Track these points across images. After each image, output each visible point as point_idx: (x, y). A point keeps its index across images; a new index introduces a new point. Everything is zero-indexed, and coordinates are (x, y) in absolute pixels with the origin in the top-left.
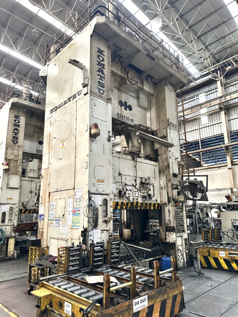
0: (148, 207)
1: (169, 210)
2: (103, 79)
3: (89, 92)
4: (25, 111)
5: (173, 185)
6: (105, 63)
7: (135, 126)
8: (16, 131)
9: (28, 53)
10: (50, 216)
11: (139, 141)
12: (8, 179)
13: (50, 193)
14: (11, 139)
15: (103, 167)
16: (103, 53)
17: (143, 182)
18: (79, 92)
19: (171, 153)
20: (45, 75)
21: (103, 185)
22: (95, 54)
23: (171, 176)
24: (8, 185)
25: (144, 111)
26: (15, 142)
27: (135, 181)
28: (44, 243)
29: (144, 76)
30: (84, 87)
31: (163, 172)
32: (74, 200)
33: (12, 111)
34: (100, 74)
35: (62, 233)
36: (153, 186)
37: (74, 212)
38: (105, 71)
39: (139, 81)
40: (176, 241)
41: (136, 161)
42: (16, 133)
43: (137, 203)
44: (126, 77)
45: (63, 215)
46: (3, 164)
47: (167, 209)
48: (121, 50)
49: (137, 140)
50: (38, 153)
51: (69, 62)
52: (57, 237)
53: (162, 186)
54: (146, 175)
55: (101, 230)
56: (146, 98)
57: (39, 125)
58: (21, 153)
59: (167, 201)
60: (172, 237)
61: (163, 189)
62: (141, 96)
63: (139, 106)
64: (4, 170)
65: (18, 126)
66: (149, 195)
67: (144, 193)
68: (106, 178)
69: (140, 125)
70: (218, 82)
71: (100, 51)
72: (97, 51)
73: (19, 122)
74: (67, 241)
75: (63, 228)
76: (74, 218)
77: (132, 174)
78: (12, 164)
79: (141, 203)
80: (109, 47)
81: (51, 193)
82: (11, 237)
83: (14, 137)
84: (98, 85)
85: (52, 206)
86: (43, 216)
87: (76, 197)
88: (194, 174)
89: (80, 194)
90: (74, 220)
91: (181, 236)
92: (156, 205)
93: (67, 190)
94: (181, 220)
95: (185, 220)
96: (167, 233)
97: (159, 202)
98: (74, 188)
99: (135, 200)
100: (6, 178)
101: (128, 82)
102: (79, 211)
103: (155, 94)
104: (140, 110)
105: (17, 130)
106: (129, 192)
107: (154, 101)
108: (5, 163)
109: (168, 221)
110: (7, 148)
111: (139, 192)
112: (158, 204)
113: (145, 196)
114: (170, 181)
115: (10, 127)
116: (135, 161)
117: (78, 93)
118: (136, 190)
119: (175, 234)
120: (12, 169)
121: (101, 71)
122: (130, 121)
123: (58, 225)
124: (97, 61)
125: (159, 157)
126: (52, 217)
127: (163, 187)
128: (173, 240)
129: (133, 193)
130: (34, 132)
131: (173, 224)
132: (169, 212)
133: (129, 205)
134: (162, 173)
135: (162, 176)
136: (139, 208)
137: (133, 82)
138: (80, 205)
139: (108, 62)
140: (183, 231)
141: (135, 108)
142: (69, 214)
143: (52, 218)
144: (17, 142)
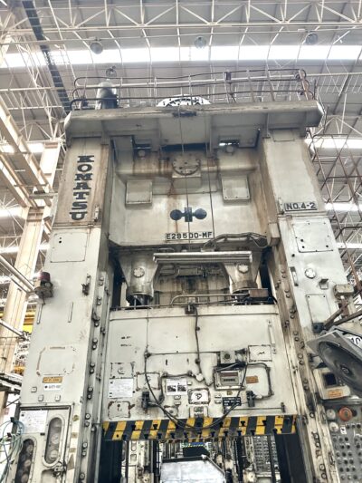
0: (243, 428)
2: (85, 196)
5: (311, 358)
6: (94, 170)
15: (64, 348)
16: (91, 158)
17: (222, 361)
19: (295, 273)
21: (58, 387)
22: (75, 166)
27: (197, 362)
34: (81, 190)
36: (267, 369)
38: (91, 182)
39: (204, 163)
43: (200, 420)
44: (170, 169)
54: (235, 345)
59: (305, 408)
62: (230, 183)
67: (229, 391)
68: (69, 370)
69: (225, 237)
71: (84, 159)
72: (79, 162)
77: (186, 349)
79: (215, 419)
84: (73, 209)
92: (279, 422)
97: (293, 411)
101: (175, 176)
106: (177, 393)
111: (211, 390)
112: (288, 418)
113: (234, 399)
116: (194, 316)
118: (202, 386)
121: (82, 185)
122: (200, 237)
124: (77, 175)
125: (279, 292)
129: (190, 394)
132: (317, 440)
133: (171, 426)
137: (187, 171)
139: (101, 166)
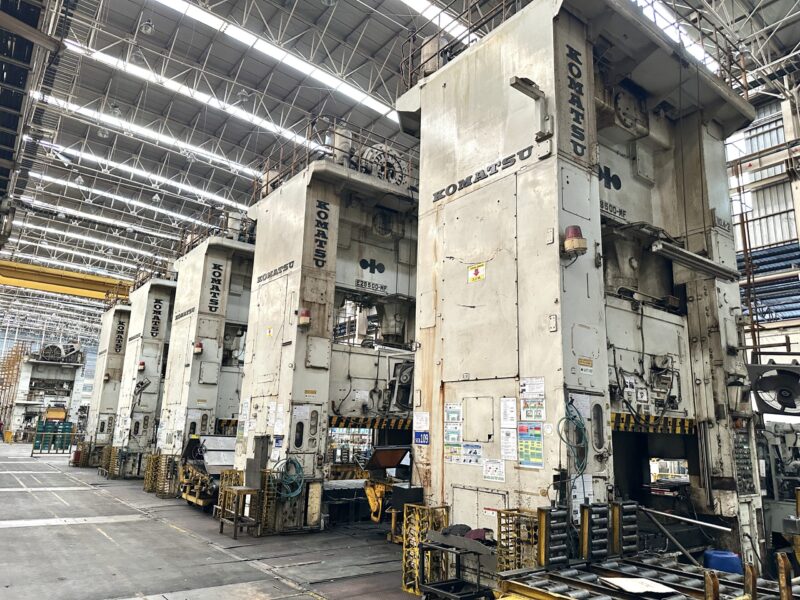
0: (670, 427)
1: (718, 437)
2: (581, 120)
3: (555, 151)
4: (339, 191)
5: (729, 375)
6: (583, 80)
7: (631, 226)
8: (321, 239)
9: (296, 46)
10: (447, 438)
11: (635, 264)
12: (308, 347)
13: (443, 383)
14: (312, 256)
15: (589, 328)
16: (579, 57)
17: (659, 365)
18: (525, 150)
19: (721, 295)
20: (414, 110)
21: (591, 371)
22: (565, 61)
23: (724, 353)
24: (307, 361)
25: (645, 189)
26: (320, 263)
27: (641, 362)
28: (433, 498)
29: (652, 104)
30: (538, 141)
31: (702, 341)
32: (518, 402)
33: (311, 192)
34: (575, 108)
35: (488, 477)
36: (678, 377)
37: (521, 430)
38: (584, 100)
39: (639, 117)
40: (739, 513)
41: (642, 315)
42: (321, 242)
43: (648, 417)
44: (613, 109)
45: (490, 437)
46: (296, 313)
47: (712, 434)
48: (612, 45)
49: (630, 260)
50: (360, 289)
51: (512, 85)
52: (474, 485)
53: (700, 375)
54: (660, 351)
55: (593, 477)
56: (651, 159)
57: (364, 223)
58: (331, 289)
59: (712, 415)
60: (729, 504)
61: (703, 385)
62: (642, 153)
63: (637, 177)
64: (299, 326)
65: (326, 226)
66: (671, 399)
67: (658, 393)
68: (596, 355)
69: (643, 225)
70: (783, 104)
71: (573, 54)
72: (568, 55)
73: (326, 216)
74: (504, 496)
75: (490, 465)
76: (524, 443)
77: (632, 347)
78: (315, 314)
79: (656, 418)
80: (588, 42)
81: (446, 385)
82: (315, 481)
83: (317, 251)
84: (573, 135)
85: (454, 412)
86: (426, 436)
87: (525, 395)
88: (789, 349)
89: (539, 390)
90: (524, 450)
91: (749, 503)
92: (687, 424)
93: (496, 378)
94: (747, 464)
95: (754, 461)
96: (715, 493)
97: (691, 416)
98: (518, 376)
99: (643, 411)
100: (304, 344)
101: (617, 122)
102: (538, 429)
103: (673, 147)
104: (637, 186)
105: (324, 236)
106: (629, 389)
107: (670, 165)
108: (302, 310)
109: (717, 463)
110: (304, 277)
111: (649, 389)
112: (691, 421)
113: (662, 401)
114: (721, 365)
115: (309, 228)
116: (638, 314)
117: (521, 154)
118: (644, 386)
119: (735, 495)
120: (316, 325)
121: (576, 100)
122: (617, 214)
123: (473, 459)
124: (569, 78)
125: (690, 306)
126: (453, 439)
127: (701, 379)
128: (732, 510)
129: (637, 392)
130: (352, 240)
131: (729, 470)
132: (719, 441)
133: (632, 421)
134: (699, 344)
135: (698, 351)
136: (651, 431)
137: (629, 122)
138: (540, 416)
139: (589, 77)
140: (752, 490)
141: (627, 183)
142: (508, 435)
143: (456, 442)
144: (324, 262)
